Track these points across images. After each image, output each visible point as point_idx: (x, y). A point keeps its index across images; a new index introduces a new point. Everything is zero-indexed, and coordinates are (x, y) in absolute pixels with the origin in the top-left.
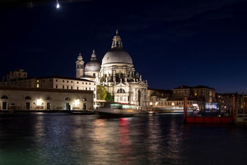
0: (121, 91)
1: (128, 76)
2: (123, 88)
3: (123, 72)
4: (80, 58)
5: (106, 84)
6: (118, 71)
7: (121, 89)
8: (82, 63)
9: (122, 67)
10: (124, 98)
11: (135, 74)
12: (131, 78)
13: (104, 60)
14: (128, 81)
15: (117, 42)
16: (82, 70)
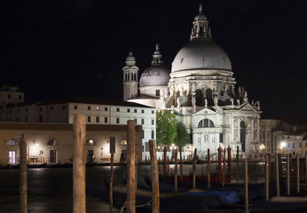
0: (206, 123)
1: (222, 94)
2: (209, 118)
3: (212, 85)
4: (131, 61)
5: (178, 110)
6: (201, 85)
7: (206, 120)
8: (135, 70)
9: (209, 77)
10: (211, 136)
11: (236, 90)
12: (226, 97)
13: (176, 65)
14: (221, 104)
15: (201, 29)
16: (134, 84)
